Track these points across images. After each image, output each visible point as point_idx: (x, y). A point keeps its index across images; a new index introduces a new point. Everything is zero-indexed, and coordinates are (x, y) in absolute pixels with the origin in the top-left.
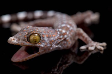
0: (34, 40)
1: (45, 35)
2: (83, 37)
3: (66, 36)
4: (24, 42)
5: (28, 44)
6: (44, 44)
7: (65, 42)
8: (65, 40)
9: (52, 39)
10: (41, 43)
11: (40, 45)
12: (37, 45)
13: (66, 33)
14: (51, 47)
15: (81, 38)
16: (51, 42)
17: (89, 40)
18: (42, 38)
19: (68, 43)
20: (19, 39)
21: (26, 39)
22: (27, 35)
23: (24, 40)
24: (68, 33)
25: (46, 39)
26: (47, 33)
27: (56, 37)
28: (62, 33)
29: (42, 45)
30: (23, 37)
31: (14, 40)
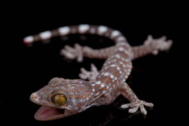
0: (58, 101)
1: (73, 96)
2: (127, 94)
3: (104, 92)
4: (47, 102)
5: (51, 105)
6: (70, 106)
7: (103, 99)
8: (103, 96)
9: (81, 101)
10: (67, 105)
11: (66, 108)
12: (62, 107)
13: (105, 87)
14: (79, 109)
15: (124, 94)
16: (80, 105)
17: (134, 98)
18: (68, 100)
19: (107, 99)
20: (41, 99)
21: (50, 98)
22: (52, 93)
23: (48, 100)
24: (108, 88)
25: (74, 101)
26: (76, 93)
27: (87, 99)
28: (100, 88)
29: (68, 108)
30: (46, 96)
31: (36, 97)
